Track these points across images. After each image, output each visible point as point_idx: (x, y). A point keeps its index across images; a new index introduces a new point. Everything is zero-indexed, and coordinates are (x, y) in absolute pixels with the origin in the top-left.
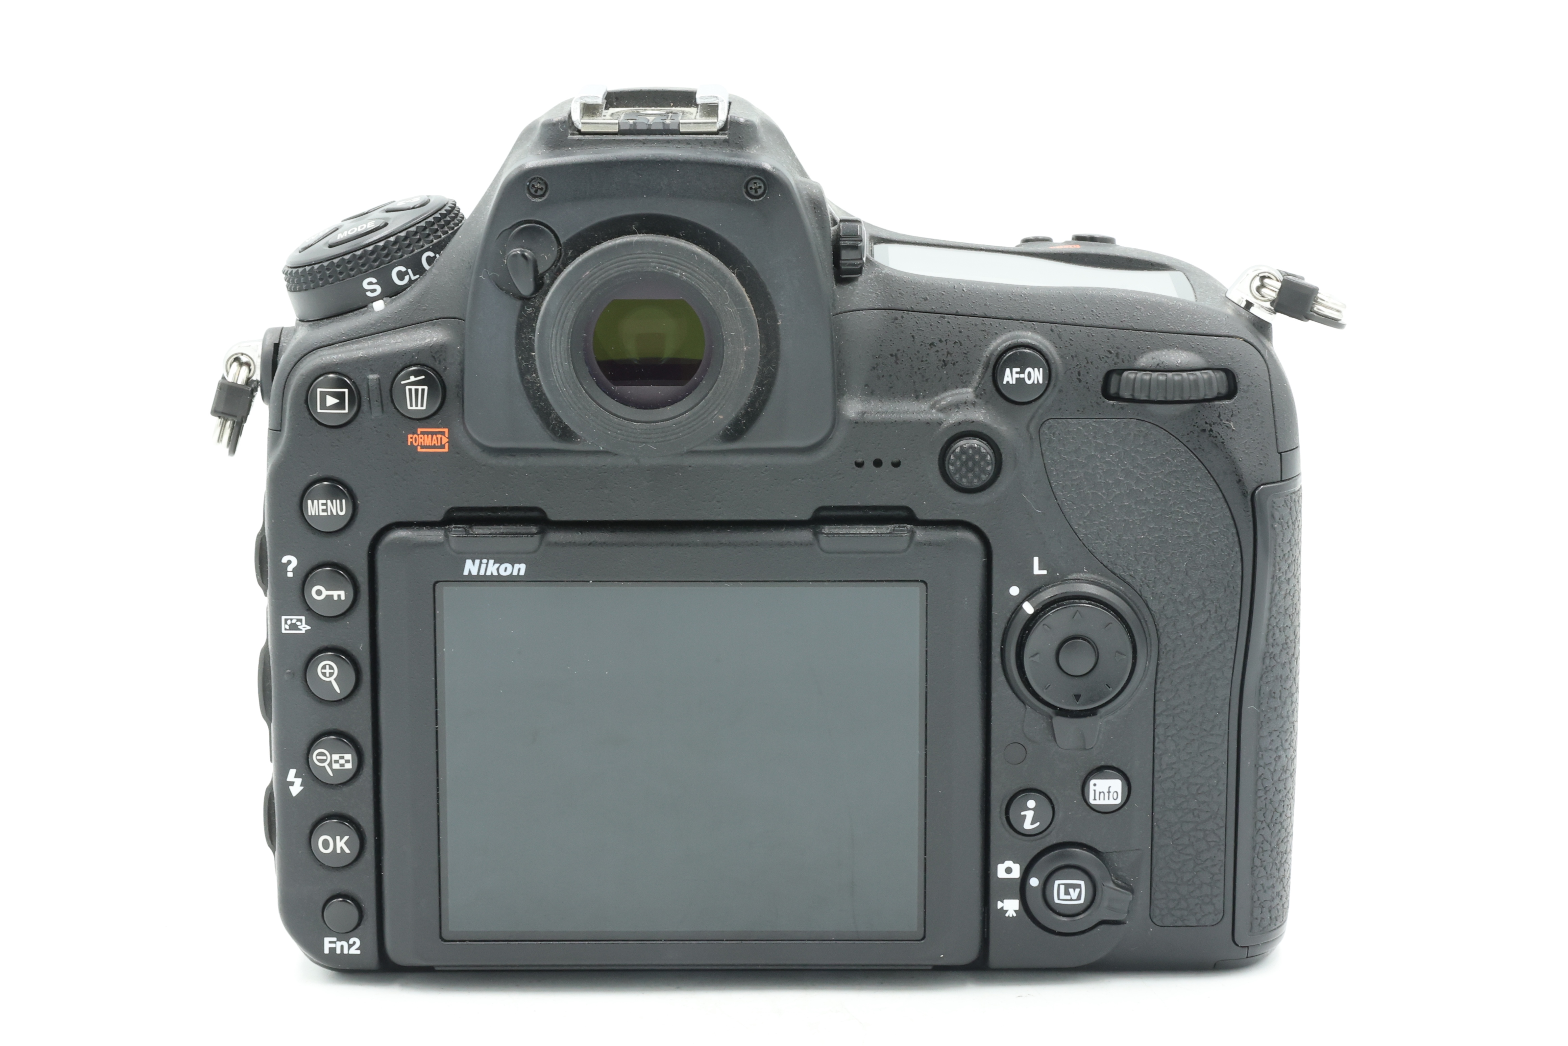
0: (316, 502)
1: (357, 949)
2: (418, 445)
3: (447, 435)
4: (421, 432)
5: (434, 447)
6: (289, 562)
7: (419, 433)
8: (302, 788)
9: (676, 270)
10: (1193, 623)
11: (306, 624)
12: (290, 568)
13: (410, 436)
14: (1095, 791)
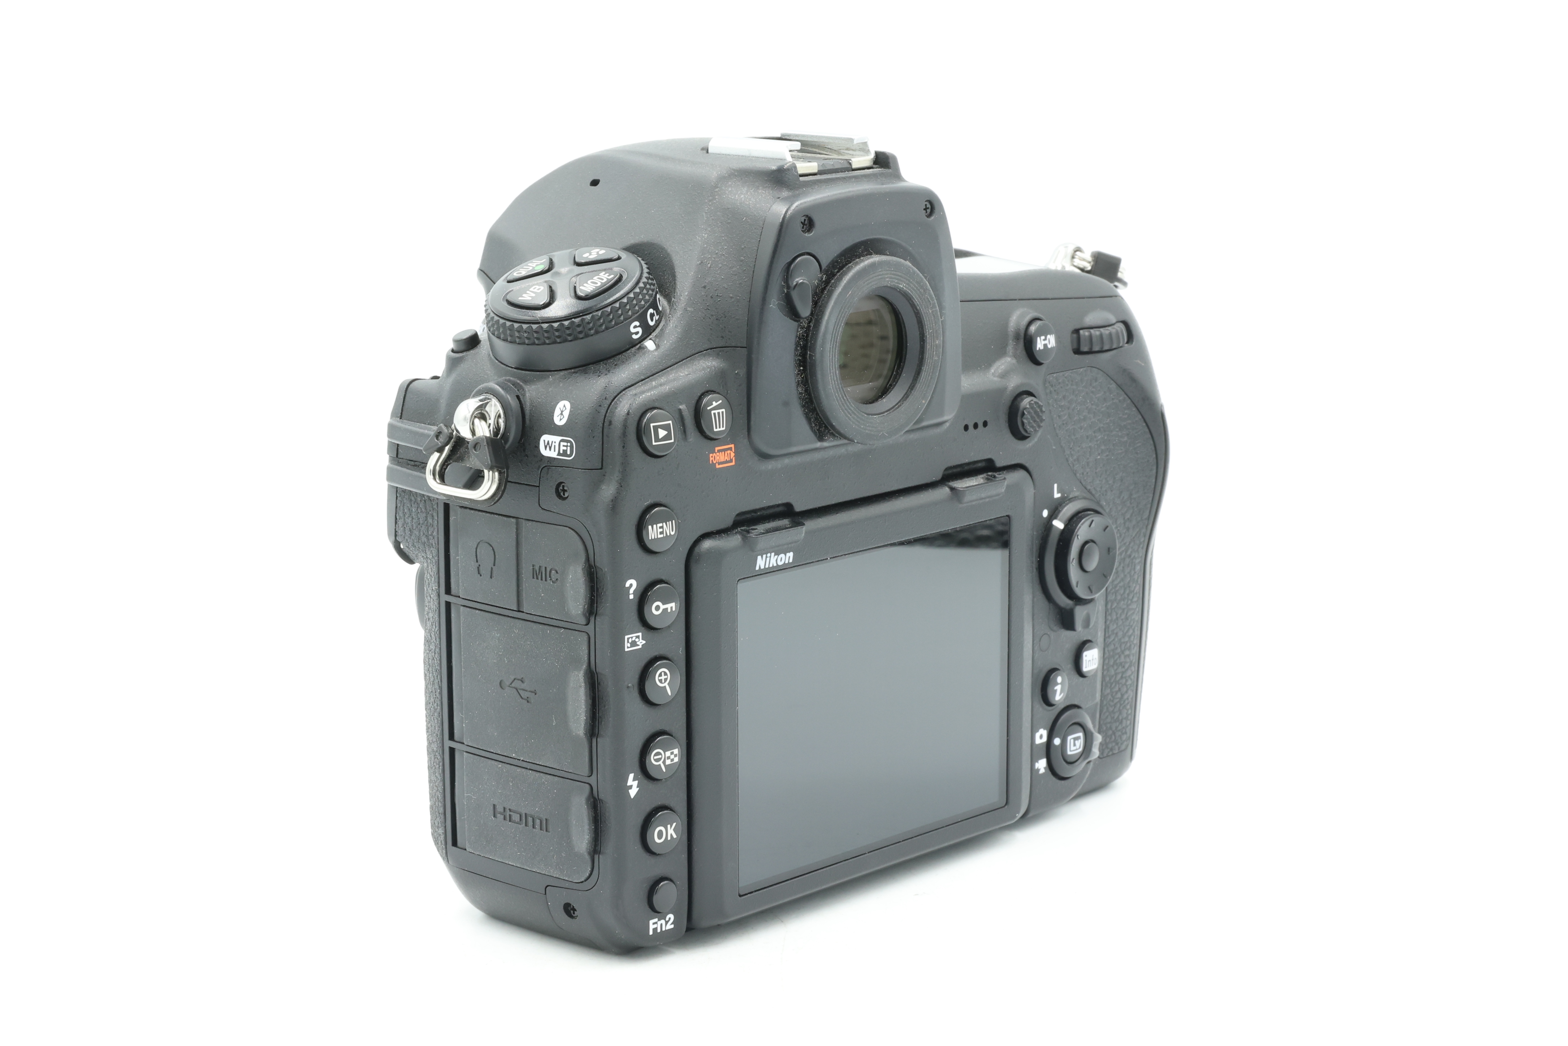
0: (655, 526)
1: (672, 924)
2: (716, 463)
3: (733, 451)
4: (718, 450)
5: (726, 462)
6: (631, 585)
7: (716, 451)
8: (638, 789)
9: (900, 282)
10: (1124, 519)
11: (642, 639)
12: (631, 591)
13: (711, 455)
14: (1086, 660)
